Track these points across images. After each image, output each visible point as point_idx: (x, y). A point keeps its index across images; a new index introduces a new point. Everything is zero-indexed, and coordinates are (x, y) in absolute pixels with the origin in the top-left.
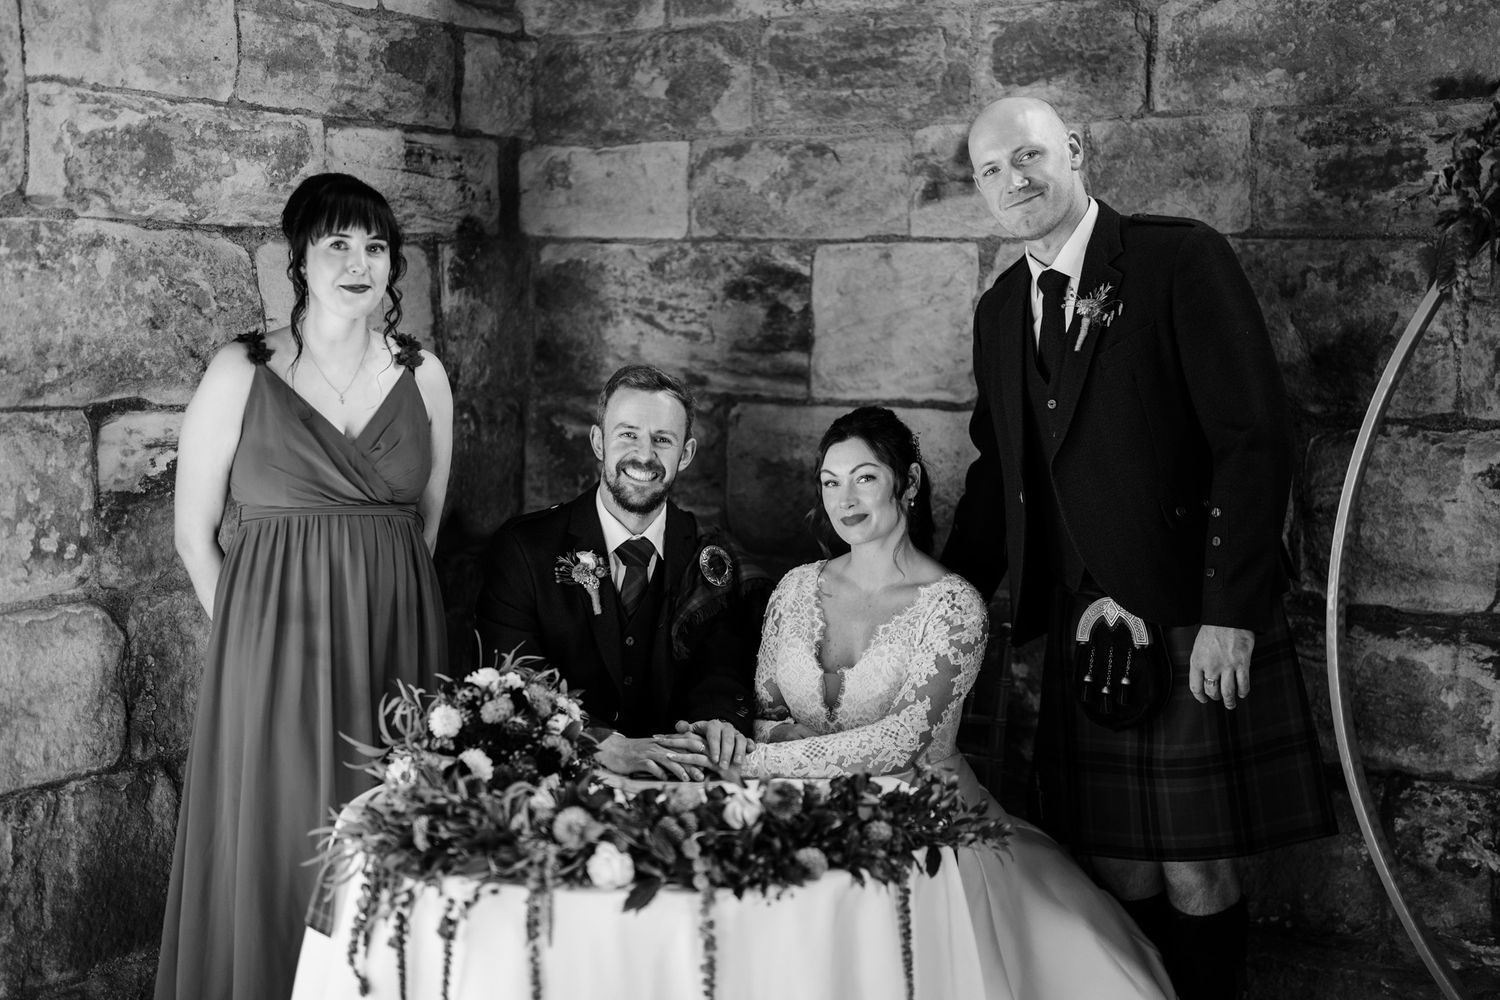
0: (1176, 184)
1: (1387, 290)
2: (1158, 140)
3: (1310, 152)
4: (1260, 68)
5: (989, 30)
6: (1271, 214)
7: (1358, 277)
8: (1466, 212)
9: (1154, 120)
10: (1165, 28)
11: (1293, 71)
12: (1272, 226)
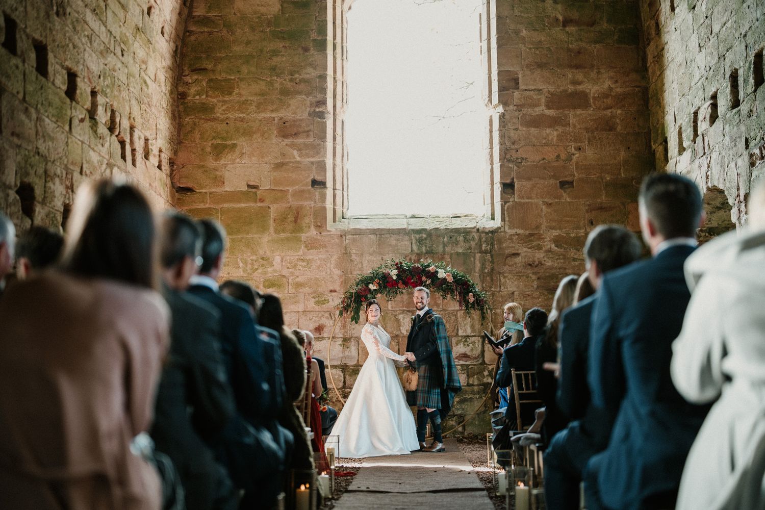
0: (293, 304)
1: (325, 319)
2: (290, 297)
3: (313, 299)
4: (305, 287)
5: (262, 280)
6: (307, 308)
7: (320, 317)
8: (344, 307)
9: (289, 295)
10: (290, 281)
11: (310, 288)
12: (307, 310)
